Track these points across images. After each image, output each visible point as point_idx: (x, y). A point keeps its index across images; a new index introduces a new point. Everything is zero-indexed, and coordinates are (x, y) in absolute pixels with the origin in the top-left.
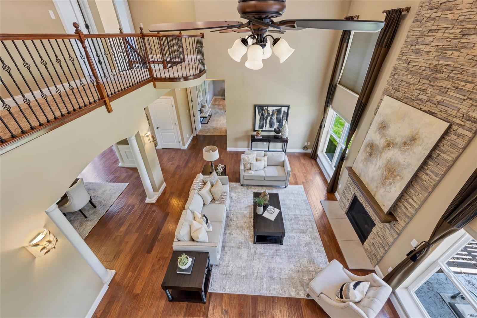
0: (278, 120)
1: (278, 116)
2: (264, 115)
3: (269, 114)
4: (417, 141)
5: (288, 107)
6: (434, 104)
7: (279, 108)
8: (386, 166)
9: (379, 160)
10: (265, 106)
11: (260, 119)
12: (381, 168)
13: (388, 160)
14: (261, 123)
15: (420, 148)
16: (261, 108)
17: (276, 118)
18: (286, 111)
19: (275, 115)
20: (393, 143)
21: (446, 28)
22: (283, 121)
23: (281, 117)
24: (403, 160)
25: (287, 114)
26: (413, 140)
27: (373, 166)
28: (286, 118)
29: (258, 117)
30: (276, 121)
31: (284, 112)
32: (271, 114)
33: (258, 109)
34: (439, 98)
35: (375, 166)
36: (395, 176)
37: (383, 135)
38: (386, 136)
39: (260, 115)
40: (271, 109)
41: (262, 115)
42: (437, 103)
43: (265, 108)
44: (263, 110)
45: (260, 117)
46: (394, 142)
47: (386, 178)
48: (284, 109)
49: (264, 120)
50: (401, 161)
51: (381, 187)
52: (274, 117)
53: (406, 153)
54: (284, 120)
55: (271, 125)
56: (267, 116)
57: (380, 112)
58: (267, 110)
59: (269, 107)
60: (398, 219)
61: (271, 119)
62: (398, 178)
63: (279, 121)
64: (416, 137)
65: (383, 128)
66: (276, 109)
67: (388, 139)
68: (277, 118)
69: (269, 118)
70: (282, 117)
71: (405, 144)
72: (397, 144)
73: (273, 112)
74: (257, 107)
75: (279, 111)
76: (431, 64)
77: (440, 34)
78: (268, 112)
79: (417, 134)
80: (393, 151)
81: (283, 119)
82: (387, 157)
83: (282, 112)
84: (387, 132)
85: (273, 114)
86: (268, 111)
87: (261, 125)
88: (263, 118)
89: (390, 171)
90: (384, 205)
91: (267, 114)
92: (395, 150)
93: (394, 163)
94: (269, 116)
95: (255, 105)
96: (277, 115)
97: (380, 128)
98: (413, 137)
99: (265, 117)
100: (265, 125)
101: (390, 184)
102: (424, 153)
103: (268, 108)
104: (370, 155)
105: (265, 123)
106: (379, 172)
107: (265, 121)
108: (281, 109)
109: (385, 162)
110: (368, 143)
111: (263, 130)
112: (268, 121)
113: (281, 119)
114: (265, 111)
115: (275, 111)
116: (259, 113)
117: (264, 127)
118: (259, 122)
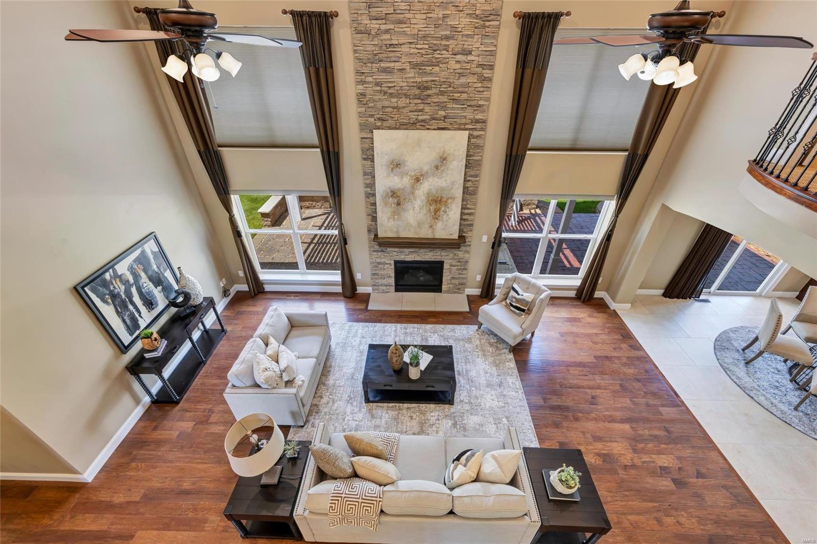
1: (150, 273)
2: (119, 294)
3: (126, 283)
4: (448, 159)
5: (154, 236)
6: (441, 120)
8: (428, 200)
9: (415, 201)
10: (107, 271)
12: (423, 206)
13: (428, 194)
14: (126, 318)
15: (455, 163)
17: (147, 280)
18: (156, 249)
19: (143, 275)
20: (422, 175)
21: (410, 43)
22: (165, 275)
23: (156, 270)
24: (445, 183)
26: (444, 160)
27: (411, 212)
28: (165, 264)
29: (108, 311)
30: (151, 286)
32: (131, 280)
33: (93, 292)
34: (442, 113)
35: (414, 210)
36: (446, 202)
37: (403, 175)
38: (407, 173)
39: (110, 301)
40: (122, 268)
41: (114, 296)
42: (443, 119)
43: (107, 276)
44: (105, 284)
45: (112, 307)
46: (423, 173)
47: (436, 211)
48: (150, 247)
49: (126, 307)
50: (442, 185)
51: (436, 223)
53: (444, 175)
54: (165, 270)
55: (150, 304)
57: (379, 152)
58: (116, 276)
60: (464, 234)
62: (450, 201)
64: (445, 155)
65: (397, 166)
67: (413, 174)
69: (134, 290)
70: (158, 267)
71: (437, 167)
72: (427, 173)
74: (86, 289)
76: (414, 82)
77: (405, 49)
78: (121, 281)
79: (444, 152)
80: (427, 182)
81: (162, 270)
82: (424, 192)
83: (151, 257)
84: (406, 168)
85: (136, 276)
86: (120, 277)
87: (128, 322)
88: (121, 305)
89: (436, 202)
90: (451, 234)
91: (123, 288)
92: (429, 179)
93: (437, 192)
94: (131, 285)
95: (76, 287)
97: (392, 169)
98: (441, 157)
99: (123, 296)
101: (445, 212)
102: (462, 165)
103: (115, 271)
104: (398, 204)
105: (134, 310)
106: (424, 211)
107: (131, 307)
108: (143, 252)
109: (423, 198)
110: (385, 194)
112: (136, 299)
114: (114, 282)
115: (135, 267)
116: (104, 301)
117: (138, 320)
118: (119, 322)
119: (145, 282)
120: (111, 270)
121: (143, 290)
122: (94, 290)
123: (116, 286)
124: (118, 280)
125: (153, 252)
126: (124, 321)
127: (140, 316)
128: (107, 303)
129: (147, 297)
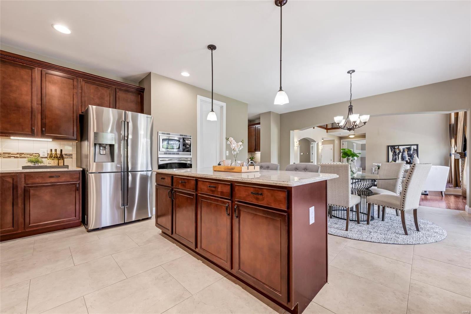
1: (409, 153)
3: (400, 152)
5: (417, 145)
7: (409, 146)
10: (397, 146)
11: (393, 155)
16: (393, 147)
17: (407, 154)
18: (416, 148)
19: (406, 152)
22: (414, 156)
25: (417, 150)
28: (416, 153)
29: (391, 154)
30: (407, 156)
31: (414, 150)
32: (402, 151)
33: (390, 148)
41: (395, 152)
43: (396, 147)
44: (394, 149)
55: (403, 159)
56: (398, 152)
58: (398, 148)
59: (400, 147)
61: (402, 154)
63: (411, 156)
66: (406, 148)
68: (408, 154)
69: (401, 154)
70: (413, 153)
73: (404, 150)
74: (389, 147)
75: (409, 149)
81: (414, 154)
83: (412, 149)
85: (404, 151)
86: (399, 149)
87: (394, 159)
88: (395, 154)
91: (398, 151)
95: (388, 146)
96: (408, 151)
99: (397, 153)
100: (397, 159)
103: (399, 147)
107: (397, 157)
112: (400, 156)
113: (412, 154)
118: (392, 157)
119: (406, 154)
120: (398, 147)
121: (403, 155)
122: (391, 148)
126: (393, 158)
128: (392, 152)
129: (404, 157)
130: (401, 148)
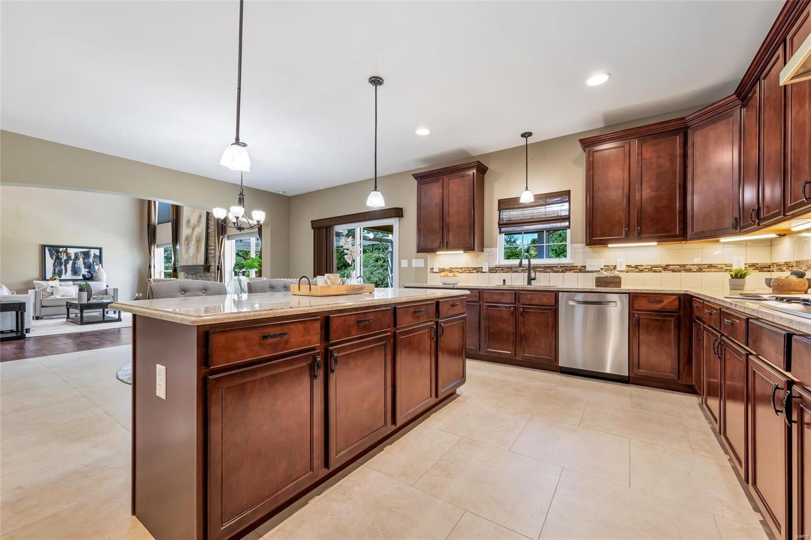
0: (87, 265)
1: (86, 261)
2: (61, 258)
3: (69, 258)
5: (100, 249)
7: (86, 250)
10: (62, 247)
11: (54, 264)
14: (57, 269)
16: (55, 250)
17: (82, 263)
18: (98, 254)
19: (81, 259)
22: (95, 266)
25: (100, 258)
28: (99, 262)
29: (50, 262)
30: (83, 266)
31: (95, 256)
32: (73, 257)
39: (54, 258)
41: (58, 258)
43: (61, 250)
44: (58, 252)
45: (53, 261)
48: (97, 252)
49: (61, 265)
52: (79, 261)
54: (97, 264)
55: (75, 271)
56: (66, 260)
58: (66, 252)
59: (68, 249)
61: (74, 264)
63: (89, 266)
66: (81, 252)
68: (84, 263)
69: (71, 262)
70: (93, 262)
73: (76, 255)
74: (46, 248)
75: (86, 255)
81: (95, 263)
83: (92, 256)
85: (77, 257)
86: (67, 254)
87: (56, 271)
88: (58, 262)
91: (65, 258)
95: (42, 245)
96: (84, 259)
99: (63, 261)
100: (64, 272)
103: (66, 250)
105: (64, 269)
107: (63, 267)
108: (89, 251)
111: (61, 278)
112: (69, 266)
113: (91, 264)
114: (63, 253)
115: (79, 254)
116: (51, 256)
117: (62, 274)
118: (52, 268)
119: (80, 263)
120: (64, 249)
121: (76, 265)
122: (49, 250)
123: (62, 255)
124: (65, 254)
125: (94, 254)
126: (54, 270)
127: (65, 273)
128: (52, 258)
129: (76, 269)
130: (72, 252)
